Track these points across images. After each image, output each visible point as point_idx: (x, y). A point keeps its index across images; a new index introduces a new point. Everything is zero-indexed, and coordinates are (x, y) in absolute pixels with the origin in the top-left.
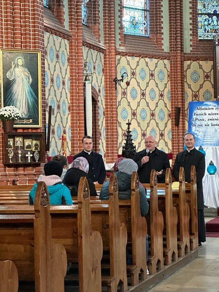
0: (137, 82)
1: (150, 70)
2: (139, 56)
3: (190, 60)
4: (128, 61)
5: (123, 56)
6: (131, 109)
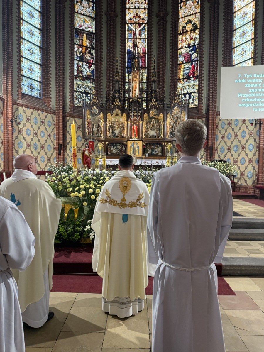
0: (31, 125)
1: (41, 119)
2: (33, 109)
3: (69, 116)
4: (24, 110)
5: (20, 106)
6: (26, 142)
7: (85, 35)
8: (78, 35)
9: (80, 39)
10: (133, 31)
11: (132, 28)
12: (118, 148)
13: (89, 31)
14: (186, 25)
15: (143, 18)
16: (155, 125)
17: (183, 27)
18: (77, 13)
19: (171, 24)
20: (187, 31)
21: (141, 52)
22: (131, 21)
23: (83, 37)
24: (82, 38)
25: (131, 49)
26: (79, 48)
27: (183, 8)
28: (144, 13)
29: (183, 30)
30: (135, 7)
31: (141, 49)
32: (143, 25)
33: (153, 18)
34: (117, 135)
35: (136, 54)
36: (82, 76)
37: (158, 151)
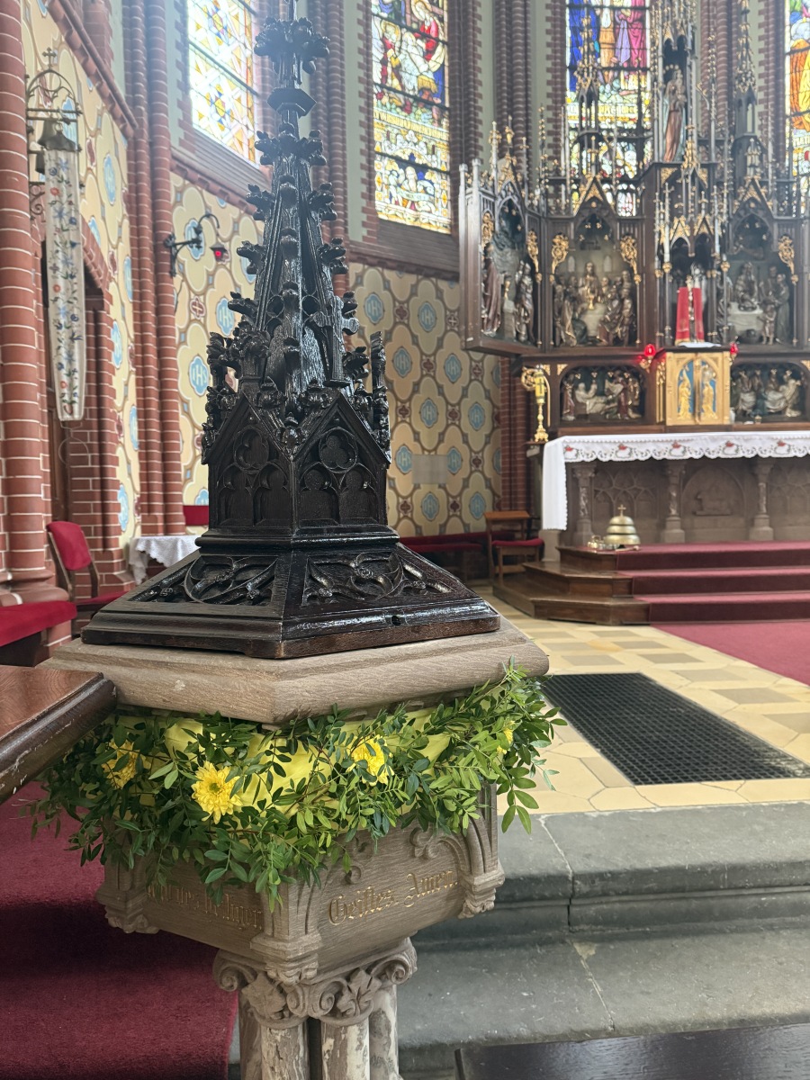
0: (235, 284)
2: (239, 205)
4: (206, 205)
5: (193, 182)
21: (627, 3)
34: (592, 332)
35: (606, 11)
36: (399, 88)
37: (780, 399)
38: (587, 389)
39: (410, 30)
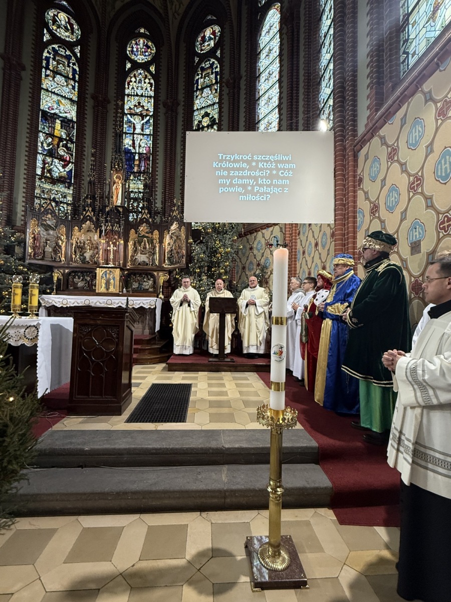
7: (58, 121)
8: (46, 119)
9: (49, 127)
10: (134, 124)
11: (132, 120)
12: (86, 280)
13: (66, 118)
14: (202, 119)
15: (148, 109)
16: (148, 247)
17: (199, 121)
18: (47, 90)
19: (183, 117)
20: (203, 127)
21: (145, 152)
22: (131, 111)
23: (54, 124)
24: (53, 126)
25: (130, 148)
26: (47, 138)
27: (199, 97)
28: (149, 102)
29: (198, 125)
30: (137, 93)
31: (144, 149)
32: (148, 118)
33: (159, 108)
34: (88, 259)
35: (137, 154)
36: (50, 176)
37: (148, 285)
38: (79, 278)
39: (56, 158)
